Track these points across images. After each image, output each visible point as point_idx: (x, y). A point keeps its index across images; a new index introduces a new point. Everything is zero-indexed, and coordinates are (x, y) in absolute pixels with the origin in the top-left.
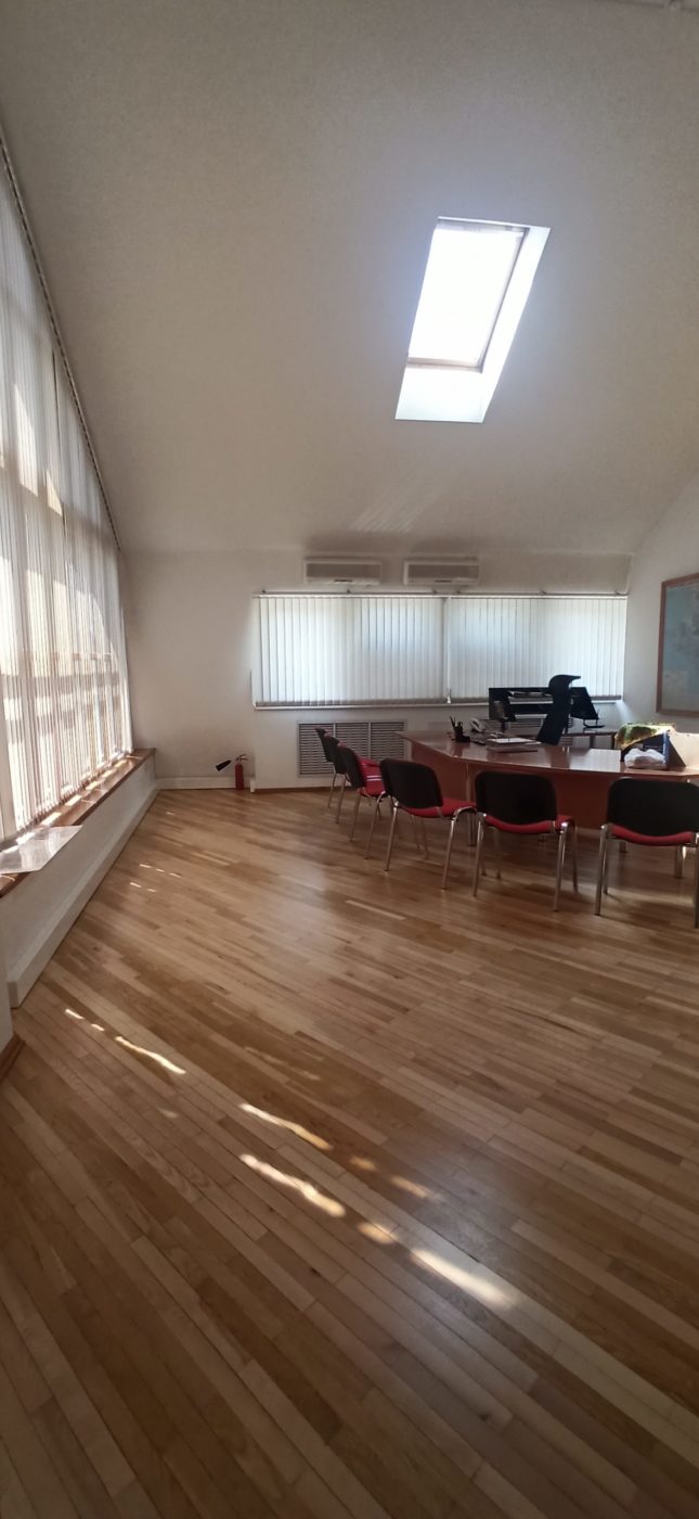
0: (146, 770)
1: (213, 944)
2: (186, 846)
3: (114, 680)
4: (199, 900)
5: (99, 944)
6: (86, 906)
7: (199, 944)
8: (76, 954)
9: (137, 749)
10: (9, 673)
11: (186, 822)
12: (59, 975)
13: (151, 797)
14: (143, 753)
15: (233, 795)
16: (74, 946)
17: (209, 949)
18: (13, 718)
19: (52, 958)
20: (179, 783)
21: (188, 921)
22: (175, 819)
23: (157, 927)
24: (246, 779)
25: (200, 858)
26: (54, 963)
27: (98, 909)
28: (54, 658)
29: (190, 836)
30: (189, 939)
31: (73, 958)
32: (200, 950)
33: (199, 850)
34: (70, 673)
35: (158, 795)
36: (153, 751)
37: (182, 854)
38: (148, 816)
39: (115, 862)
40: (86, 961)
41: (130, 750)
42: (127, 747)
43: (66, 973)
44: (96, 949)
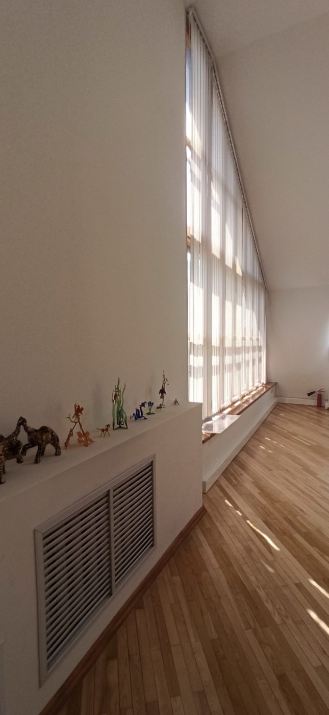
0: (272, 392)
1: (299, 486)
2: (289, 432)
3: (260, 349)
4: (293, 460)
5: (243, 472)
6: (239, 453)
7: (292, 484)
8: (232, 475)
9: (268, 383)
10: (215, 345)
11: (289, 420)
12: (224, 483)
13: (273, 405)
14: (270, 384)
15: (316, 409)
16: (232, 471)
17: (296, 487)
18: (215, 365)
19: (222, 474)
20: (287, 400)
21: (287, 470)
22: (285, 418)
24: (323, 401)
25: (296, 439)
26: (222, 477)
27: (244, 456)
28: (234, 339)
29: (292, 428)
30: (287, 479)
31: (231, 477)
32: (293, 487)
33: (296, 435)
34: (240, 346)
35: (277, 405)
36: (276, 383)
37: (287, 436)
38: (271, 415)
39: (254, 435)
40: (236, 479)
41: (265, 382)
42: (264, 381)
43: (227, 483)
44: (241, 474)
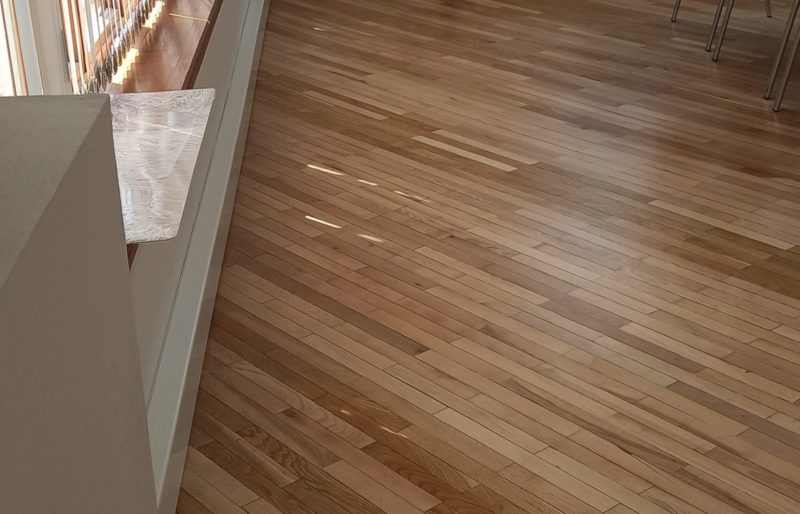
23: (421, 349)
